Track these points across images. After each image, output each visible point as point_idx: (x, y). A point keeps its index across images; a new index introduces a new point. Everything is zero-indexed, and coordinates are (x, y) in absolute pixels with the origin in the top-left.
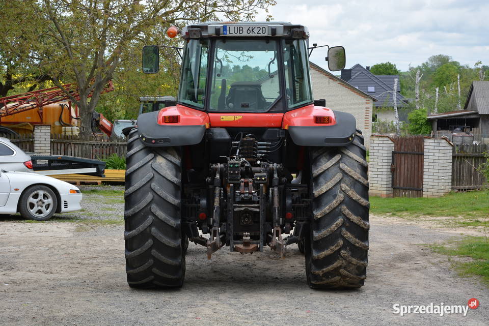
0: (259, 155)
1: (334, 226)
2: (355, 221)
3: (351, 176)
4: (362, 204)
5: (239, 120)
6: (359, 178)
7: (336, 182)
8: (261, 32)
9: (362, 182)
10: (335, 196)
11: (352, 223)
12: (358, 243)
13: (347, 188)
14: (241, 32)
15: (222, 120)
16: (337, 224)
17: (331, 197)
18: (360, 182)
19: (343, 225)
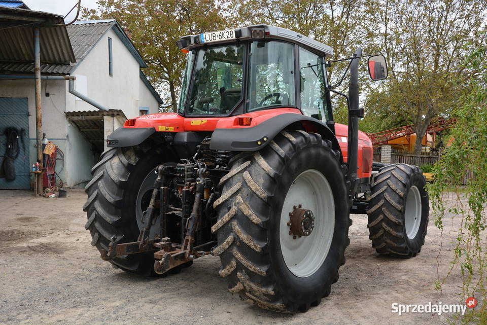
0: (218, 159)
1: (225, 243)
2: (244, 241)
3: (249, 187)
4: (254, 221)
5: (205, 124)
6: (257, 190)
7: (233, 193)
8: (229, 36)
9: (259, 194)
10: (229, 209)
11: (241, 242)
12: (251, 267)
13: (241, 200)
14: (214, 38)
15: (192, 124)
16: (227, 241)
17: (227, 210)
18: (257, 195)
19: (233, 243)
